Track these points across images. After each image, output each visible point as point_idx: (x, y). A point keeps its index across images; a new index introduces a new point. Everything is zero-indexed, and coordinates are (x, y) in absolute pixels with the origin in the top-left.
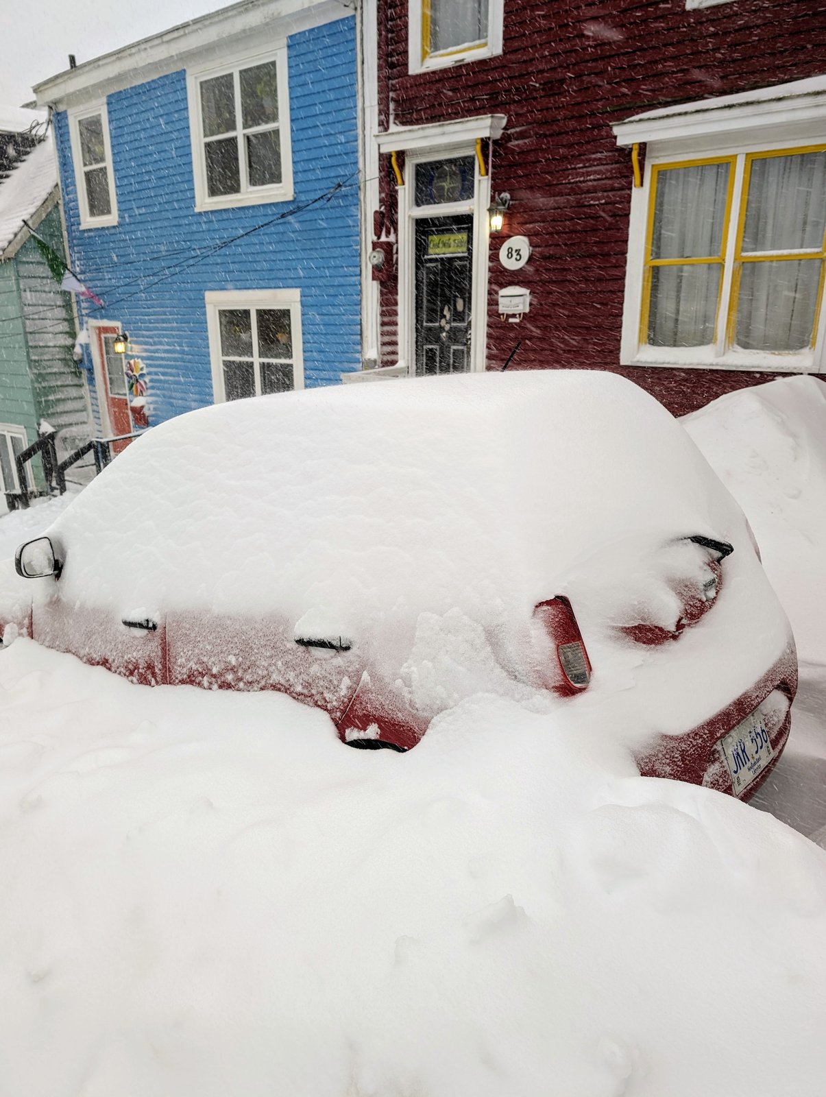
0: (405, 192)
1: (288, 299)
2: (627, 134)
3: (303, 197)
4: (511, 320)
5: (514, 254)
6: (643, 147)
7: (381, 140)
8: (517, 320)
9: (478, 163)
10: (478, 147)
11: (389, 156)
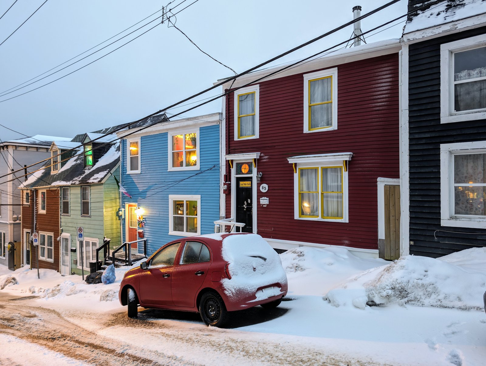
0: (233, 171)
1: (197, 198)
2: (291, 161)
3: (202, 169)
4: (264, 206)
5: (264, 188)
6: (296, 164)
7: (226, 157)
8: (265, 206)
9: (253, 164)
10: (253, 160)
11: (229, 161)
